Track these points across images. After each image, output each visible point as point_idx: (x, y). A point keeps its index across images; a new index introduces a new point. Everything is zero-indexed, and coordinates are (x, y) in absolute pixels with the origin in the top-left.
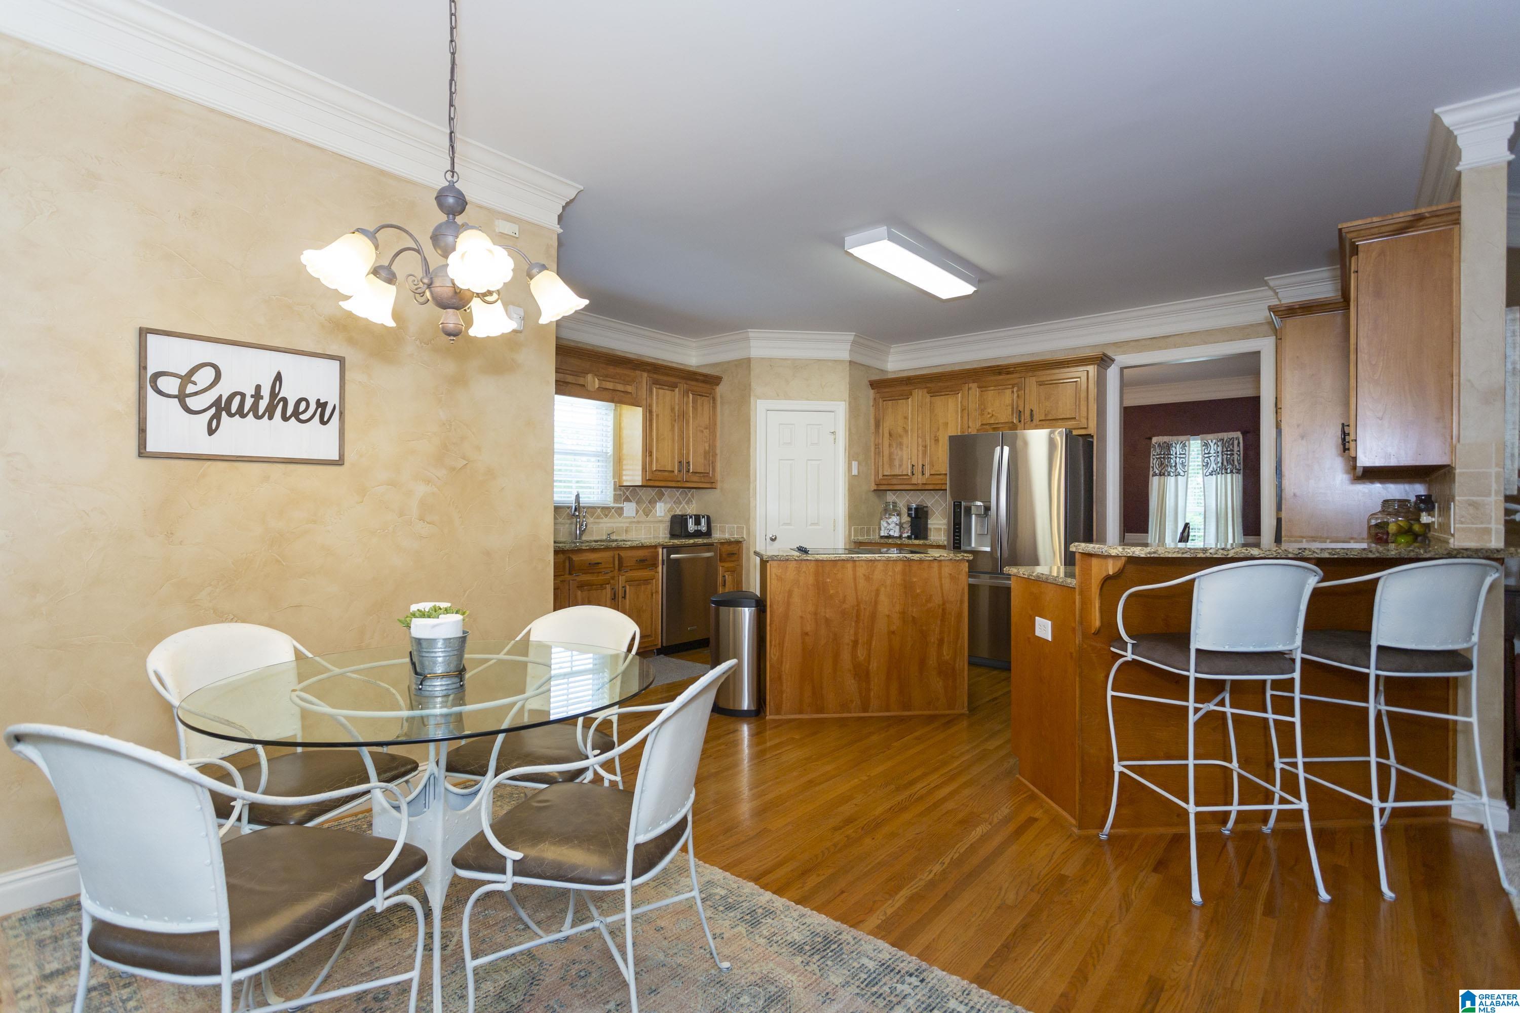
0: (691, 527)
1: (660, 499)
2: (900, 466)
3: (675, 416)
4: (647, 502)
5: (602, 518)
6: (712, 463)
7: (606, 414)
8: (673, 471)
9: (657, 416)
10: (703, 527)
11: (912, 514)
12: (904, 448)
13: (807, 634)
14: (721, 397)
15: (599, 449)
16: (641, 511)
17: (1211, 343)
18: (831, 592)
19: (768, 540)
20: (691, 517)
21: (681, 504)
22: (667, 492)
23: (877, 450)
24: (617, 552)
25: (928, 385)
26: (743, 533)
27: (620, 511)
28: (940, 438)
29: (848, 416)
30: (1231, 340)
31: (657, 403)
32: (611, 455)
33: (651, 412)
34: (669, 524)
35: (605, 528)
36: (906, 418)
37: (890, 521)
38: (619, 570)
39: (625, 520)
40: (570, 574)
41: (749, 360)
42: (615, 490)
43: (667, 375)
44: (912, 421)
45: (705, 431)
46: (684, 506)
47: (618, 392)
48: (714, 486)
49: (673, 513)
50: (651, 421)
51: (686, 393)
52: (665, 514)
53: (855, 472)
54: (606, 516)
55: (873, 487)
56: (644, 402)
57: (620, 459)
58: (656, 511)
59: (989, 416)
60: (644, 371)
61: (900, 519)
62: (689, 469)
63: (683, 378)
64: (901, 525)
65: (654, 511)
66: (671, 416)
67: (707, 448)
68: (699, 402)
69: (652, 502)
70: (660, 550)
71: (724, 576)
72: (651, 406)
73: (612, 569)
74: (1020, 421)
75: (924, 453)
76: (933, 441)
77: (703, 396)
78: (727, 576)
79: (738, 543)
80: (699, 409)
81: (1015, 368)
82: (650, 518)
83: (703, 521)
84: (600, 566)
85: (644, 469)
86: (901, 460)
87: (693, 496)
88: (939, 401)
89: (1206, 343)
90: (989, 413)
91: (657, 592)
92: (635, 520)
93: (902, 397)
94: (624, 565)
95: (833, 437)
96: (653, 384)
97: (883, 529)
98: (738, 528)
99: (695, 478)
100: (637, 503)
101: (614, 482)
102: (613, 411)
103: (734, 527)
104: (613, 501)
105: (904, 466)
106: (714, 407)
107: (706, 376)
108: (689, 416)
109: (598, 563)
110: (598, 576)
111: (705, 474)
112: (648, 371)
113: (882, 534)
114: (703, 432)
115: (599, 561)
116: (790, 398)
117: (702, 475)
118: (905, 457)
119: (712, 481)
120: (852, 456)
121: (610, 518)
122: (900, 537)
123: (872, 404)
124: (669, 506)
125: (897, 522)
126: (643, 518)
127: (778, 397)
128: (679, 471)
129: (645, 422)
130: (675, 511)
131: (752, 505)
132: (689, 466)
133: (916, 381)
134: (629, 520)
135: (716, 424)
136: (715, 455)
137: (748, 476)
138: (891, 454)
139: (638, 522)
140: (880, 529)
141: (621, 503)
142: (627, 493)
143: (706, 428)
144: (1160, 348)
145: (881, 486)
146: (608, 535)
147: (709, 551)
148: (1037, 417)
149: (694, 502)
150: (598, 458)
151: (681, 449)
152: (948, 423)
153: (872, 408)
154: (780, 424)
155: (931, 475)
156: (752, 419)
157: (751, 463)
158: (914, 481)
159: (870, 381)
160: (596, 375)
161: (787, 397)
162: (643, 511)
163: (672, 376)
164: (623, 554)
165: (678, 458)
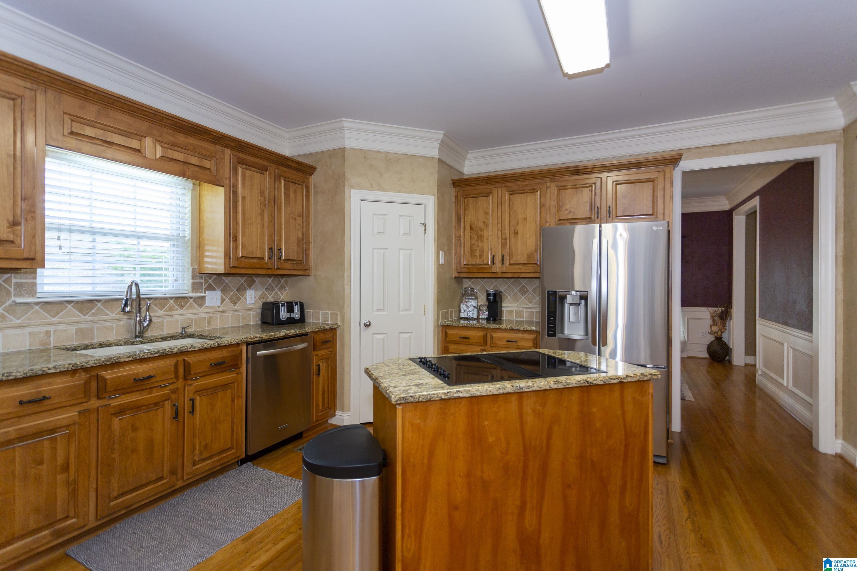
0: (284, 315)
1: (250, 286)
2: (481, 256)
3: (265, 200)
4: (235, 290)
5: (177, 310)
6: (306, 250)
7: (183, 194)
8: (263, 258)
9: (244, 198)
10: (296, 315)
11: (490, 298)
12: (485, 240)
13: (456, 508)
14: (315, 187)
15: (174, 233)
16: (227, 300)
17: (771, 150)
18: (490, 440)
19: (362, 325)
20: (283, 305)
21: (274, 291)
22: (257, 280)
23: (459, 241)
24: (181, 358)
25: (508, 184)
26: (337, 320)
27: (200, 301)
28: (519, 232)
29: (436, 210)
30: (791, 147)
31: (243, 184)
32: (188, 240)
33: (235, 193)
34: (259, 311)
35: (180, 321)
36: (487, 213)
37: (469, 304)
38: (185, 379)
39: (206, 311)
40: (99, 398)
41: (343, 150)
42: (193, 278)
43: (256, 156)
44: (492, 216)
45: (298, 219)
46: (276, 292)
47: (192, 166)
48: (307, 273)
49: (264, 300)
50: (236, 202)
51: (278, 178)
52: (256, 301)
53: (442, 261)
54: (182, 307)
55: (455, 275)
56: (227, 182)
57: (200, 244)
58: (245, 299)
59: (567, 212)
60: (227, 146)
61: (477, 302)
62: (281, 256)
63: (274, 162)
64: (479, 309)
65: (243, 298)
66: (260, 200)
67: (300, 236)
68: (292, 189)
69: (241, 289)
70: (244, 348)
71: (318, 366)
72: (235, 186)
73: (175, 380)
74: (598, 217)
75: (504, 245)
76: (512, 234)
77: (296, 184)
78: (321, 364)
79: (333, 330)
80: (292, 195)
81: (593, 168)
82: (237, 306)
83: (296, 309)
84: (153, 380)
85: (227, 255)
86: (482, 251)
87: (286, 282)
88: (518, 199)
89: (766, 150)
90: (567, 210)
91: (239, 397)
92: (220, 309)
93: (483, 195)
94: (192, 372)
95: (423, 228)
96: (238, 163)
97: (462, 311)
98: (331, 314)
99: (288, 265)
100: (222, 291)
101: (193, 269)
102: (191, 190)
103: (327, 314)
104: (191, 290)
105: (484, 257)
106: (308, 197)
107: (299, 163)
108: (281, 202)
109: (150, 377)
110: (151, 393)
111: (299, 262)
112: (232, 148)
113: (462, 315)
114: (295, 219)
115: (152, 374)
116: (383, 190)
117: (295, 262)
118: (485, 249)
119: (306, 268)
120: (439, 247)
121: (188, 309)
122: (478, 319)
123: (454, 201)
124: (260, 293)
125: (476, 306)
126: (231, 306)
127: (371, 188)
128: (270, 258)
129: (228, 204)
130: (268, 298)
131: (346, 292)
132: (281, 252)
133: (496, 180)
134: (212, 310)
135: (309, 213)
136: (308, 243)
137: (342, 264)
138: (472, 246)
139: (224, 311)
140: (459, 311)
141: (202, 292)
142: (210, 281)
143: (299, 216)
144: (721, 155)
145: (462, 274)
146: (183, 328)
147: (303, 342)
148: (613, 213)
149: (287, 288)
150: (173, 243)
151: (272, 235)
152: (527, 219)
153: (454, 204)
154: (374, 214)
155: (510, 264)
156: (346, 208)
157: (346, 251)
158: (494, 269)
159: (452, 180)
160: (157, 140)
161: (381, 189)
162: (230, 299)
163: (261, 158)
164: (190, 359)
165: (268, 244)
